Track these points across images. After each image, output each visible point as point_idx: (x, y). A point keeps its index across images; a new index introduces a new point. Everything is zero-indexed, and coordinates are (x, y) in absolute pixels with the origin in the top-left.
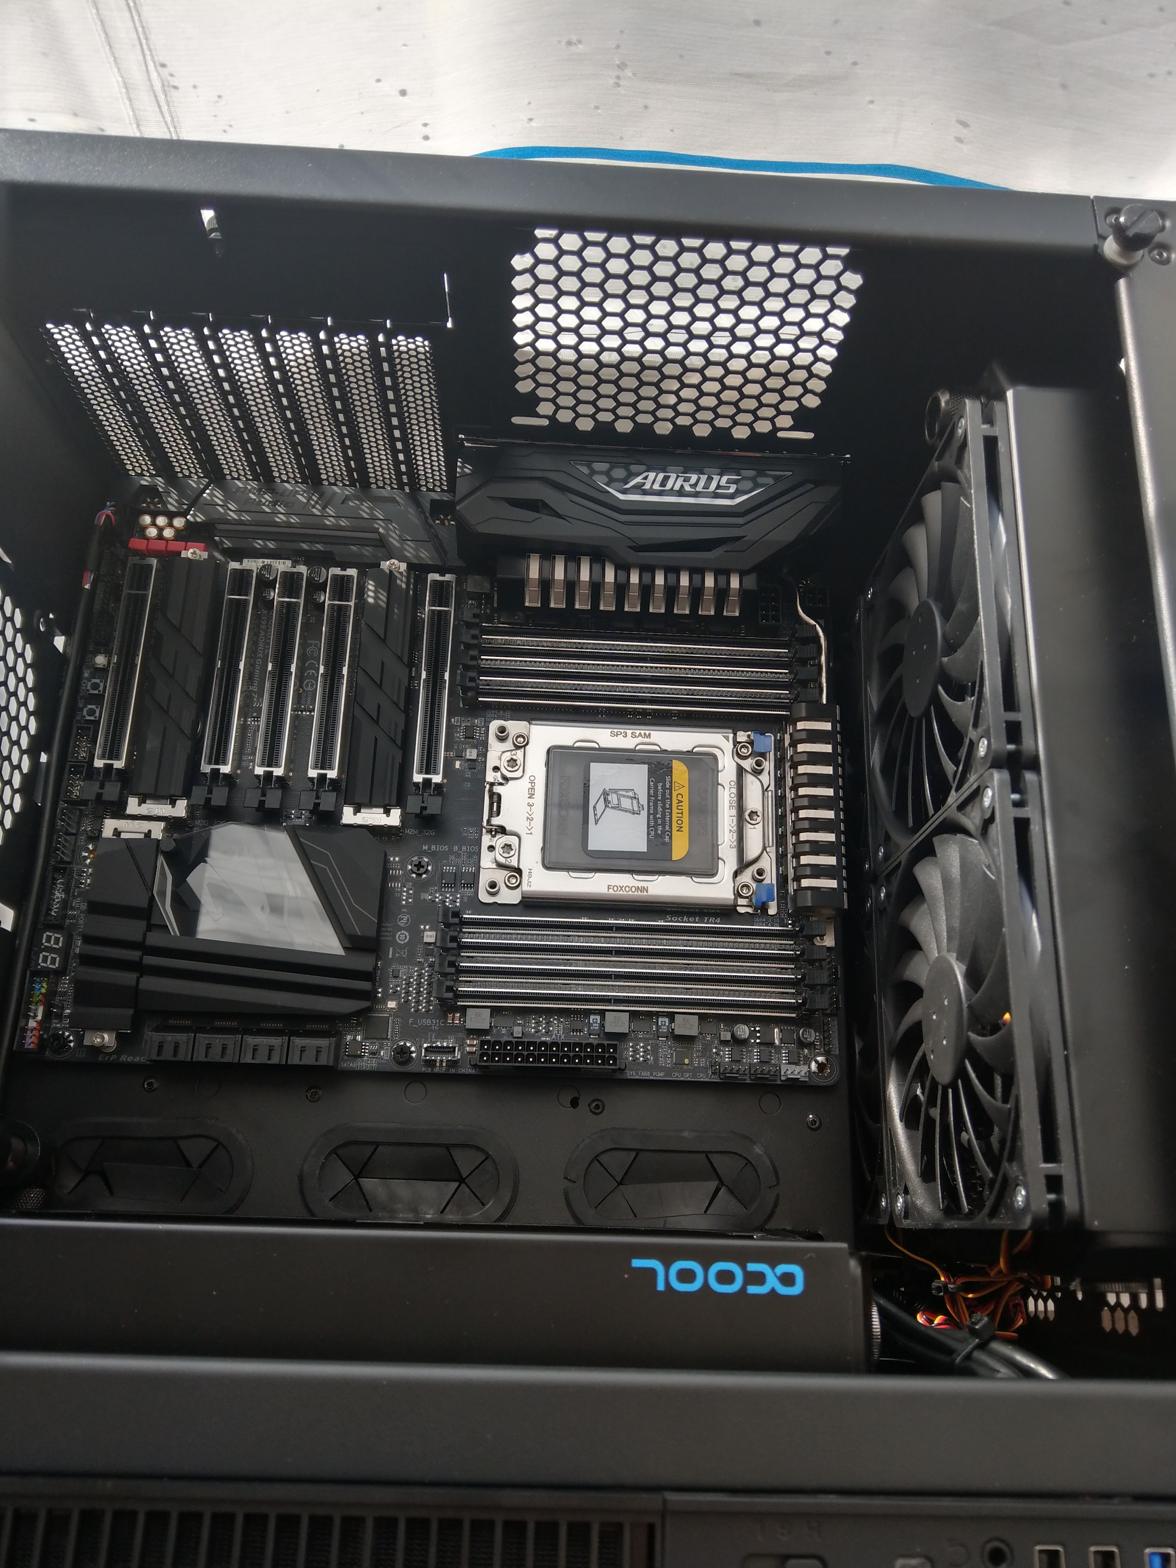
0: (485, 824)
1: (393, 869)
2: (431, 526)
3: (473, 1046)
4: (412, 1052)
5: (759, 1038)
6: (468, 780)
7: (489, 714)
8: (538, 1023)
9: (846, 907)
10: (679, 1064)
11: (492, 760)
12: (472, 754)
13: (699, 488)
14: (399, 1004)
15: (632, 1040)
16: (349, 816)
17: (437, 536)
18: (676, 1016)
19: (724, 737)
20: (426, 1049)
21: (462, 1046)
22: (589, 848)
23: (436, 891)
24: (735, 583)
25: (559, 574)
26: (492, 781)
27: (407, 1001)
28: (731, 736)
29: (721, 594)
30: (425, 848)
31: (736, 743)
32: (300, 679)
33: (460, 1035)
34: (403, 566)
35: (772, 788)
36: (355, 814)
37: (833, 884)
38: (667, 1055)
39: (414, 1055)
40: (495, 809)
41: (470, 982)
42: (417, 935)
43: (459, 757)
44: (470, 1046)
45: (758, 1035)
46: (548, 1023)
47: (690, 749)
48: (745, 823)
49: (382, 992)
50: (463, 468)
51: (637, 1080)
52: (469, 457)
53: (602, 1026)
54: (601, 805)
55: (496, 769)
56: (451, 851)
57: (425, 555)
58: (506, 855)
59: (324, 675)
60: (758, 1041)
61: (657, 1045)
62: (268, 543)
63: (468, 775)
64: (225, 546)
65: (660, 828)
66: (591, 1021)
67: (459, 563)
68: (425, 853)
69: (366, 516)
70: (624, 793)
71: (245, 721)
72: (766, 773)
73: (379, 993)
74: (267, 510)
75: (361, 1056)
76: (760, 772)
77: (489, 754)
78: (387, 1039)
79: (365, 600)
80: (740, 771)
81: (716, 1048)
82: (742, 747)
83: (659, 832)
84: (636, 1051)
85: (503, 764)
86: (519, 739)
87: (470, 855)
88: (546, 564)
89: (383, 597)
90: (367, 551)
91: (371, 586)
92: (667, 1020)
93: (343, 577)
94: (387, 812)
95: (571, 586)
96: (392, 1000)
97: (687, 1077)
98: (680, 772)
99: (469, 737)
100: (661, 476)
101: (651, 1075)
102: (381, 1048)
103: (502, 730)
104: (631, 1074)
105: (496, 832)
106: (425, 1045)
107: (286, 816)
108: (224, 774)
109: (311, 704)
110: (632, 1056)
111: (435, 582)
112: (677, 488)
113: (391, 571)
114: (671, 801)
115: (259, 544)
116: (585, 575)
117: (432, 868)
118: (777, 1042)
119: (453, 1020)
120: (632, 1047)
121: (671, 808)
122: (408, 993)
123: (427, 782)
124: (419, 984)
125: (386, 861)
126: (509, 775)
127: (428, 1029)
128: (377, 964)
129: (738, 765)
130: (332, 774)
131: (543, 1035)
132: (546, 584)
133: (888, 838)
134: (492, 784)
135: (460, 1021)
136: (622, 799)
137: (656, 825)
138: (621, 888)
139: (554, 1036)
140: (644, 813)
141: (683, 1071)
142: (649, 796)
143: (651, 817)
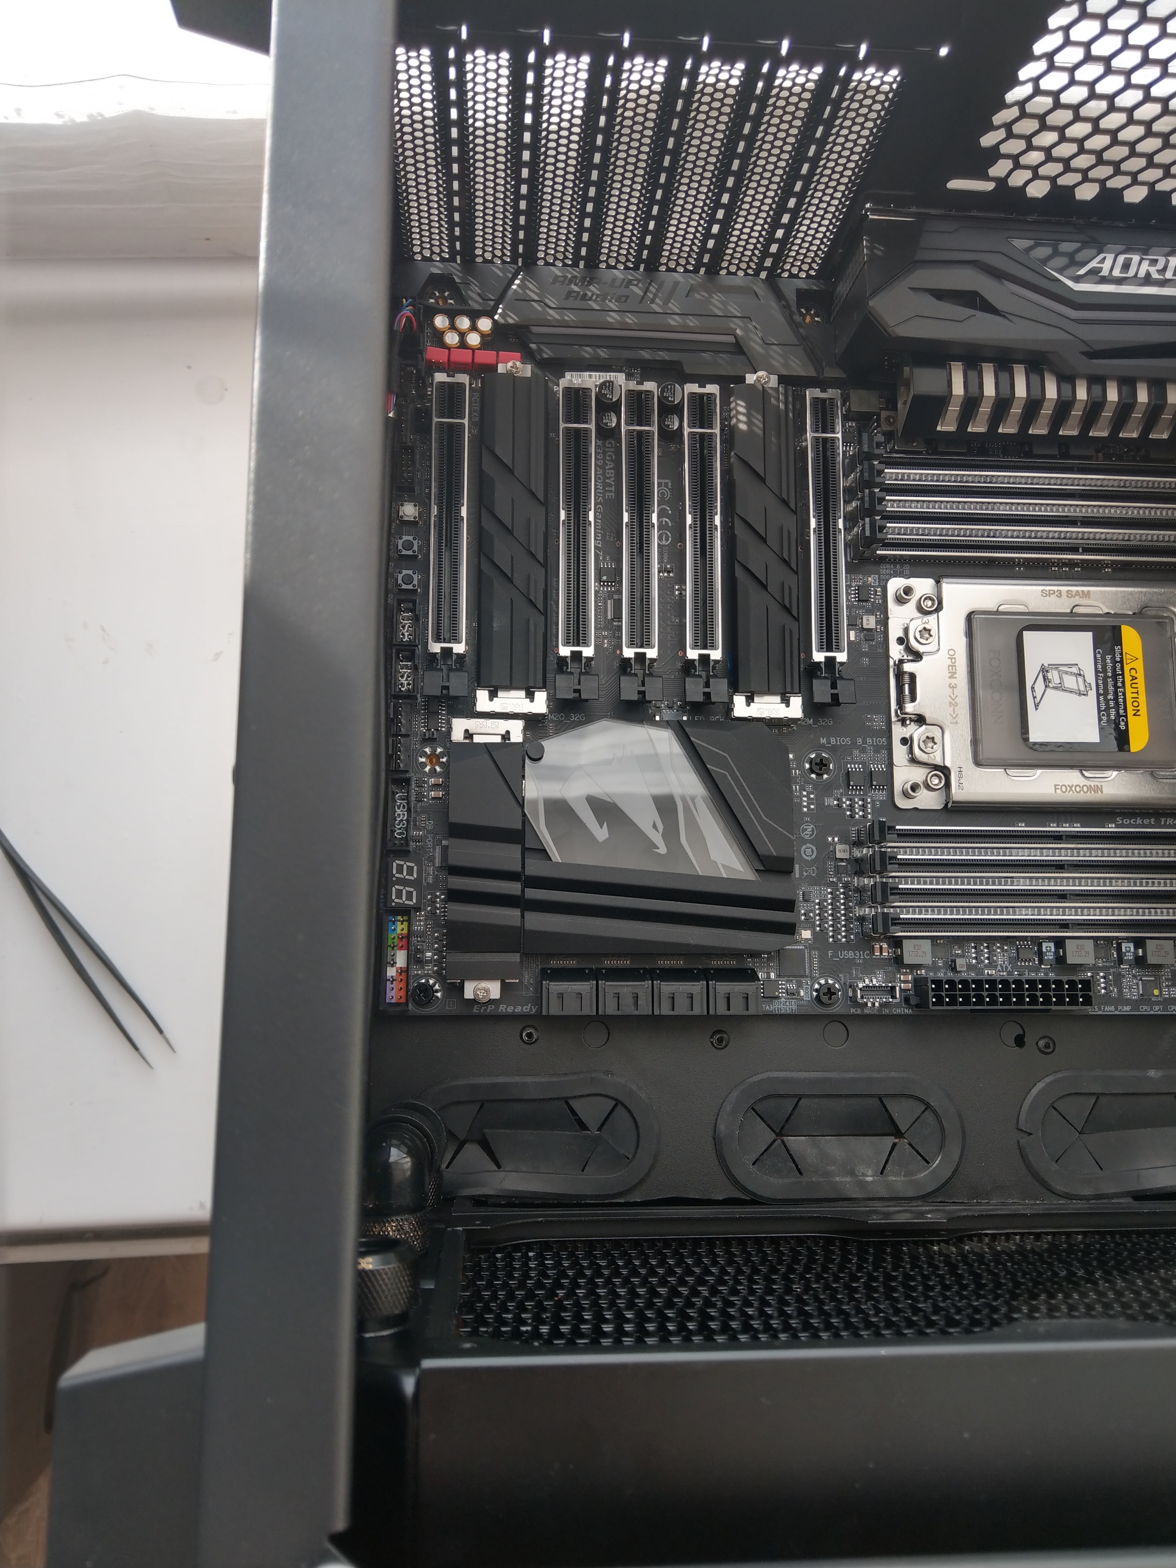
0: (893, 711)
2: (798, 325)
3: (909, 982)
4: (837, 991)
6: (865, 654)
7: (884, 569)
8: (979, 953)
10: (1147, 996)
11: (895, 630)
12: (869, 622)
13: (1169, 274)
14: (814, 933)
16: (741, 708)
17: (807, 338)
18: (1148, 941)
21: (895, 982)
22: (1031, 740)
23: (842, 795)
25: (988, 389)
26: (899, 657)
27: (824, 931)
30: (823, 741)
33: (891, 969)
34: (773, 381)
36: (748, 704)
38: (1132, 986)
39: (839, 994)
40: (907, 692)
41: (908, 907)
42: (825, 849)
43: (853, 625)
44: (903, 981)
46: (992, 953)
47: (1138, 610)
50: (872, 249)
52: (879, 233)
53: (1058, 953)
54: (1040, 685)
55: (902, 641)
56: (854, 745)
57: (798, 365)
58: (926, 750)
59: (693, 525)
61: (1121, 974)
62: (599, 351)
63: (865, 647)
64: (545, 356)
65: (1113, 712)
66: (1044, 950)
67: (838, 373)
68: (823, 748)
69: (720, 314)
70: (1066, 669)
77: (890, 621)
78: (807, 977)
79: (734, 426)
83: (1113, 717)
85: (911, 635)
86: (927, 603)
87: (879, 748)
88: (972, 372)
89: (758, 420)
90: (726, 361)
91: (740, 406)
92: (1133, 945)
93: (702, 395)
94: (785, 702)
95: (1000, 405)
96: (806, 929)
97: (1157, 1010)
98: (1131, 639)
99: (863, 599)
100: (1121, 259)
101: (1116, 1009)
102: (800, 986)
103: (904, 590)
104: (1095, 1009)
105: (911, 721)
108: (587, 658)
109: (668, 563)
111: (815, 400)
112: (1142, 274)
113: (761, 387)
114: (1123, 678)
115: (587, 352)
116: (1020, 391)
117: (835, 767)
119: (883, 952)
121: (1123, 686)
122: (823, 920)
123: (831, 661)
124: (835, 909)
125: (785, 759)
126: (921, 649)
127: (850, 962)
130: (716, 655)
131: (986, 966)
132: (970, 402)
134: (899, 662)
135: (890, 953)
136: (1065, 676)
137: (1108, 708)
138: (1071, 788)
139: (999, 968)
140: (1093, 694)
141: (1152, 1004)
142: (1097, 672)
143: (1101, 698)
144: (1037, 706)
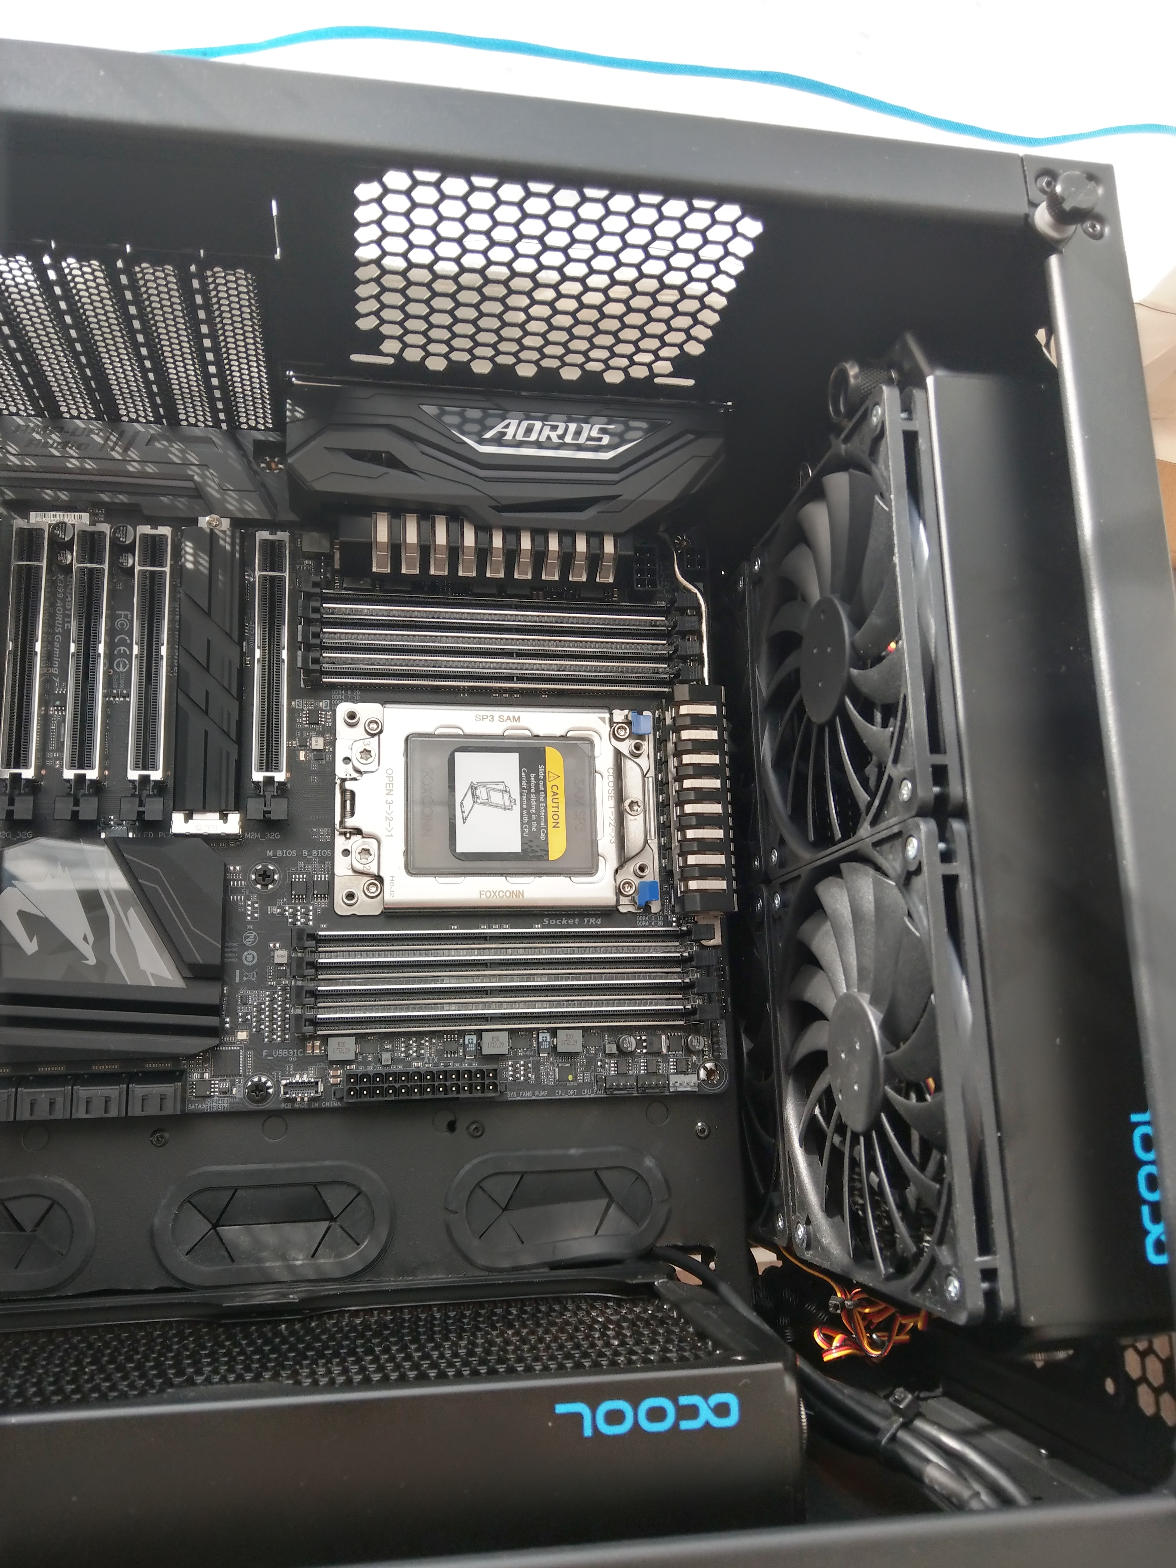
0: (337, 826)
1: (234, 880)
2: (256, 473)
3: (338, 1077)
4: (269, 1088)
5: (645, 1047)
6: (314, 773)
7: (336, 694)
8: (408, 1047)
9: (736, 909)
10: (562, 1082)
11: (341, 750)
12: (318, 743)
13: (568, 439)
14: (250, 1035)
15: (511, 1058)
16: (179, 824)
17: (263, 485)
18: (559, 1031)
19: (600, 718)
20: (285, 1085)
21: (324, 1078)
22: (458, 851)
23: (285, 903)
24: (609, 547)
25: (412, 536)
26: (344, 776)
27: (260, 1031)
28: (607, 716)
29: (594, 560)
30: (270, 853)
31: (611, 722)
32: (110, 657)
33: (322, 1065)
34: (226, 523)
35: (652, 773)
36: (186, 821)
37: (722, 885)
38: (550, 1073)
39: (270, 1091)
40: (348, 808)
41: (330, 1007)
42: (266, 955)
43: (304, 746)
44: (334, 1077)
45: (645, 1044)
46: (420, 1046)
47: (563, 733)
48: (626, 814)
49: (231, 1022)
50: (295, 412)
51: (518, 1101)
52: (301, 397)
53: (479, 1045)
54: (469, 801)
55: (347, 760)
56: (300, 857)
57: (252, 509)
58: (364, 861)
59: (140, 657)
60: (644, 1051)
61: (538, 1062)
62: (59, 493)
63: (315, 767)
64: (7, 499)
65: (535, 824)
66: (467, 1042)
67: (291, 517)
68: (270, 860)
69: (178, 461)
70: (493, 786)
71: (47, 710)
72: (644, 756)
73: (226, 1023)
74: (57, 454)
75: (210, 1097)
76: (638, 756)
77: (337, 743)
78: (240, 1076)
79: (182, 566)
80: (618, 754)
81: (601, 1061)
82: (619, 728)
83: (534, 829)
84: (516, 1070)
85: (355, 756)
86: (371, 726)
87: (322, 860)
88: (396, 522)
89: (204, 560)
90: (182, 504)
91: (188, 547)
92: (548, 1035)
93: (154, 536)
94: (224, 817)
95: (425, 550)
96: (242, 1030)
97: (571, 1094)
98: (554, 760)
99: (314, 722)
100: (525, 424)
101: (534, 1094)
102: (233, 1085)
103: (352, 716)
104: (512, 1096)
105: (351, 834)
106: (284, 1082)
107: (104, 823)
108: (27, 780)
109: (125, 688)
110: (512, 1076)
111: (264, 542)
112: (543, 439)
113: (211, 530)
114: (546, 793)
115: (47, 493)
116: (441, 538)
117: (279, 878)
118: (664, 1050)
119: (313, 1050)
120: (512, 1066)
121: (545, 802)
122: (260, 1021)
123: (269, 781)
124: (273, 1011)
125: (226, 870)
126: (362, 768)
127: (286, 1060)
128: (223, 990)
129: (616, 749)
130: (156, 775)
131: (414, 1060)
132: (396, 548)
133: (782, 842)
134: (343, 780)
135: (321, 1050)
136: (492, 793)
137: (530, 821)
138: (495, 893)
139: (426, 1060)
140: (517, 809)
141: (566, 1088)
142: (521, 788)
143: (525, 812)
144: (464, 820)
